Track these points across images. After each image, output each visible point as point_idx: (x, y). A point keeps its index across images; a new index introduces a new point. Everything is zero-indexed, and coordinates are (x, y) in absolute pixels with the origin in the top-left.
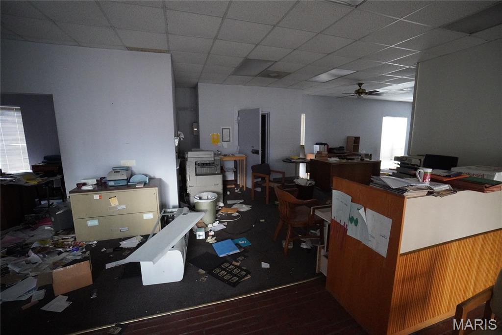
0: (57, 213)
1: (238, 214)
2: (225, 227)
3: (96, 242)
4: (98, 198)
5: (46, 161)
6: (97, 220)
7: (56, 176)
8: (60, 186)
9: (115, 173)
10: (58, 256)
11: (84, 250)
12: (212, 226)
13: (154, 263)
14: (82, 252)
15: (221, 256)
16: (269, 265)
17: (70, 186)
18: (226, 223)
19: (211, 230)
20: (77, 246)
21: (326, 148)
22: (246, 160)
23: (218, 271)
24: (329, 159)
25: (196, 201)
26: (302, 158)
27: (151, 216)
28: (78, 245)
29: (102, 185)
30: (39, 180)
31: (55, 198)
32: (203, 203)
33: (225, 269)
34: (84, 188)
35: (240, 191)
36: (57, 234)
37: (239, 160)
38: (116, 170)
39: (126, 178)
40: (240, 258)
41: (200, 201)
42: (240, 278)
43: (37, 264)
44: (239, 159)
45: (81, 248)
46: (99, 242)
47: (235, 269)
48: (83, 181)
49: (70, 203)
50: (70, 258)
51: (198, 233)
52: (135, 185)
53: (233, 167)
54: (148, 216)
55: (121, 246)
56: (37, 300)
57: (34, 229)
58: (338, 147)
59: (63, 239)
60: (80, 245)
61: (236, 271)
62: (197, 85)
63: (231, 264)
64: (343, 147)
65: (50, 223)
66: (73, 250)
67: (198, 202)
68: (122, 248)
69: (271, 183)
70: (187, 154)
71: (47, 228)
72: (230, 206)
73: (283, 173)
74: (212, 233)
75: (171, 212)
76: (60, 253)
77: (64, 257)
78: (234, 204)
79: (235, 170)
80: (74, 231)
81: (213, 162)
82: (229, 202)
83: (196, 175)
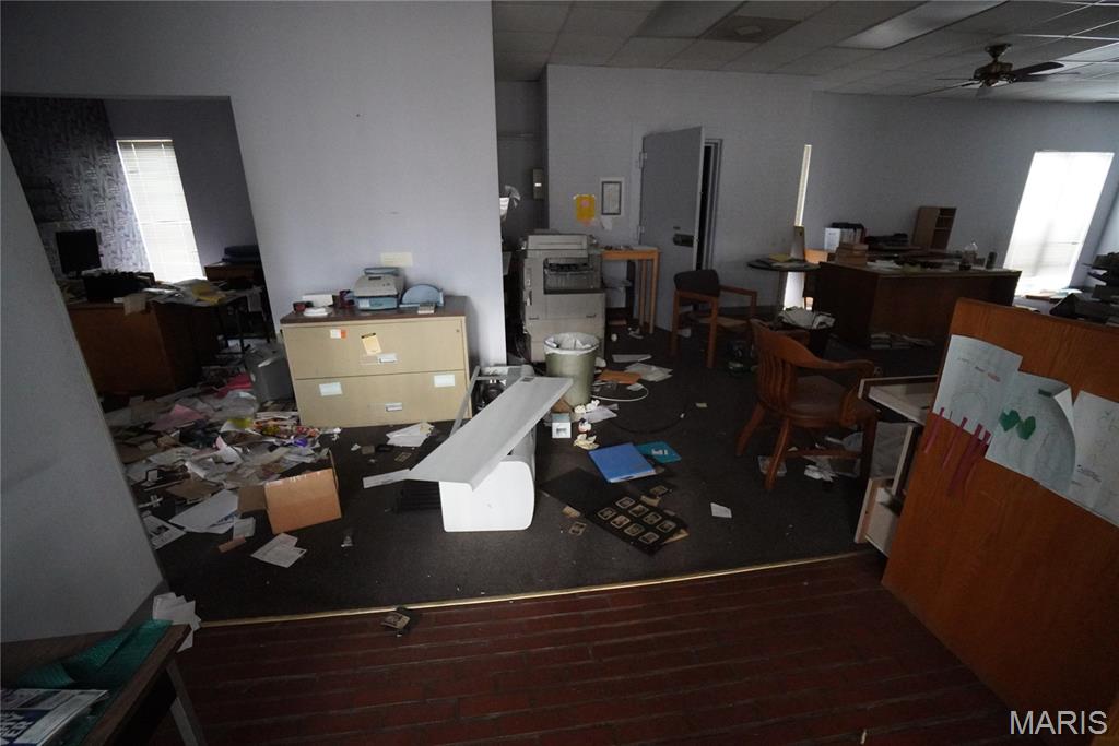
0: (260, 366)
1: (640, 386)
2: (615, 415)
3: (338, 430)
4: (339, 336)
5: (228, 257)
6: (338, 384)
7: (251, 288)
8: (260, 309)
9: (372, 281)
10: (269, 453)
11: (317, 445)
12: (584, 411)
13: (473, 489)
14: (314, 450)
15: (612, 481)
16: (729, 511)
17: (280, 308)
18: (616, 405)
19: (583, 421)
20: (303, 437)
21: (858, 237)
22: (659, 259)
23: (609, 513)
24: (869, 263)
25: (550, 351)
26: (797, 260)
27: (451, 382)
28: (305, 433)
29: (344, 307)
30: (222, 295)
31: (254, 335)
32: (565, 356)
33: (624, 512)
34: (310, 313)
35: (641, 334)
36: (263, 409)
37: (641, 261)
38: (372, 275)
39: (395, 293)
40: (656, 489)
41: (557, 351)
42: (664, 536)
43: (234, 466)
44: (640, 257)
45: (310, 440)
46: (345, 431)
47: (649, 513)
48: (306, 299)
49: (284, 345)
50: (293, 459)
51: (556, 425)
52: (416, 309)
53: (625, 275)
54: (444, 381)
55: (389, 443)
56: (241, 536)
57: (222, 396)
58: (891, 234)
59: (276, 420)
60: (309, 434)
61: (651, 519)
62: (544, 70)
63: (638, 502)
64: (905, 235)
65: (250, 385)
66: (296, 444)
67: (554, 354)
68: (392, 447)
69: (722, 318)
70: (526, 240)
71: (244, 394)
72: (622, 367)
73: (753, 294)
74: (586, 427)
75: (494, 375)
76: (272, 448)
77: (282, 457)
78: (629, 364)
79: (630, 284)
80: (295, 405)
81: (585, 261)
82: (617, 358)
83: (546, 292)
